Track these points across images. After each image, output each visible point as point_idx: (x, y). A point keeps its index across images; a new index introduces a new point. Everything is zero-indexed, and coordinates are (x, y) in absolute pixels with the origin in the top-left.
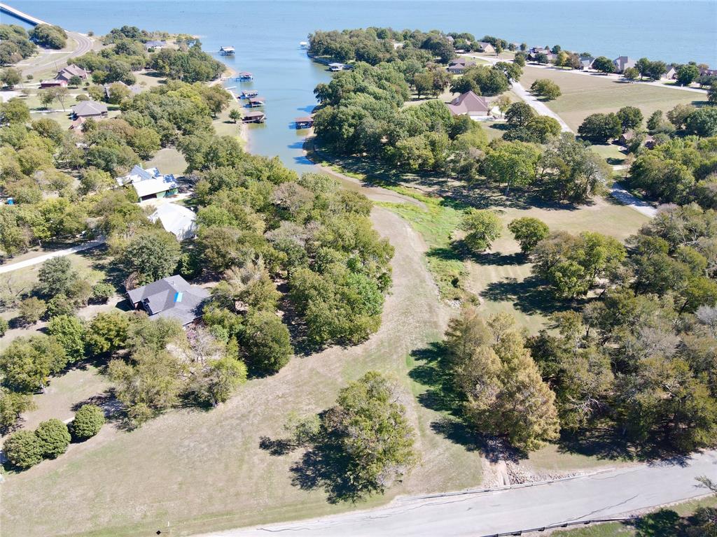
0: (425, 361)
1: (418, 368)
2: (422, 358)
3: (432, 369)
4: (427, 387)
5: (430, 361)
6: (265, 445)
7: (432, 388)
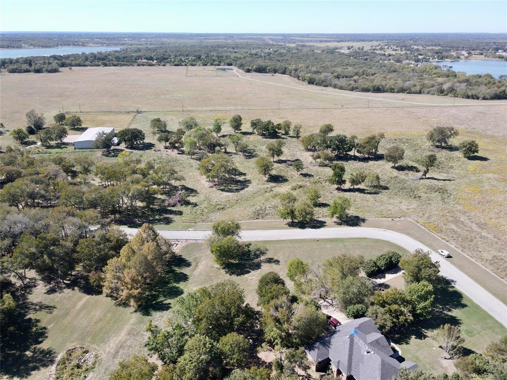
0: (165, 302)
1: (174, 297)
2: (166, 304)
3: (165, 296)
4: (177, 285)
5: (162, 301)
6: (277, 262)
7: (175, 284)
